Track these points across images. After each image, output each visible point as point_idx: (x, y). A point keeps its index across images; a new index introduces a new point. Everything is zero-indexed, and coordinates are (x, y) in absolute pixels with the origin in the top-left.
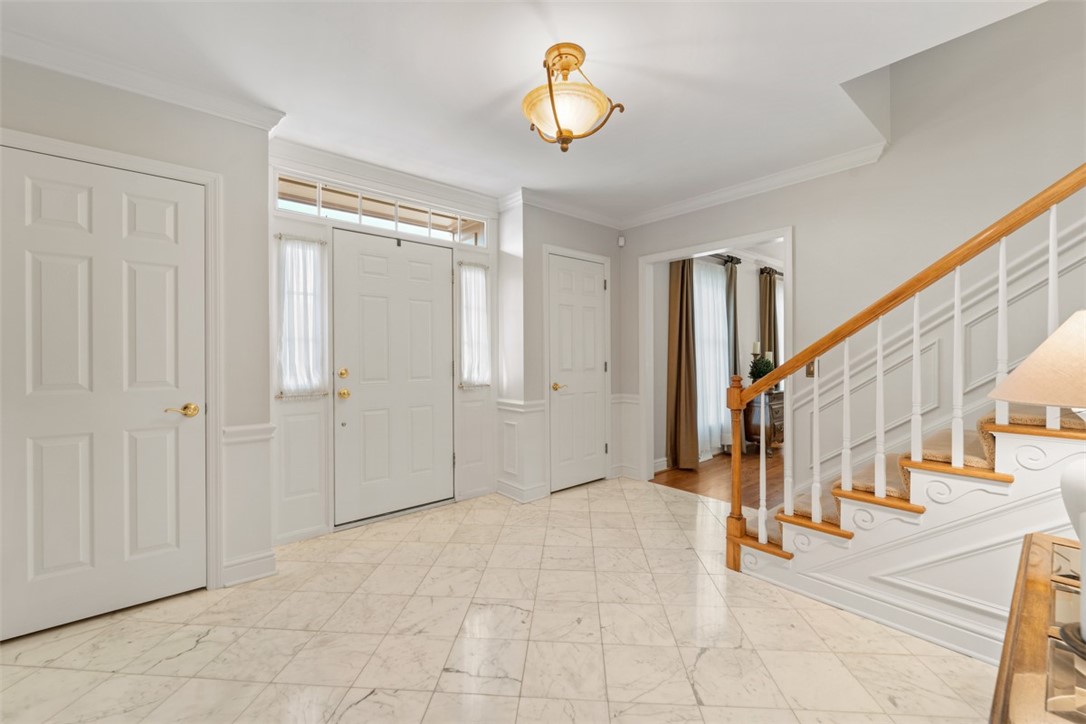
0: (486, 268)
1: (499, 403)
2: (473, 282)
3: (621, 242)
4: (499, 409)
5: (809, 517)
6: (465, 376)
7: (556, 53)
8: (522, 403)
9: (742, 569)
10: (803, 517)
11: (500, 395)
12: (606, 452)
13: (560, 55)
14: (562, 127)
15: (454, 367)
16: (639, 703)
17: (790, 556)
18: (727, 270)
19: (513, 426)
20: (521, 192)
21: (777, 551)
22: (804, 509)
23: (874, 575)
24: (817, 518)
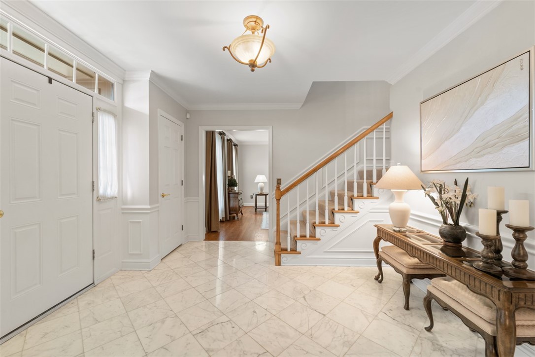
0: (115, 116)
1: (123, 209)
2: (107, 125)
3: (188, 116)
4: (123, 213)
5: (305, 236)
6: (101, 191)
7: (254, 19)
8: (149, 207)
9: (282, 264)
10: (303, 237)
11: (125, 203)
12: (183, 229)
13: (255, 22)
14: (257, 60)
15: (93, 186)
16: (311, 328)
17: (300, 253)
18: (222, 138)
19: (140, 222)
20: (150, 73)
21: (296, 252)
22: (303, 234)
23: (325, 250)
24: (308, 236)
